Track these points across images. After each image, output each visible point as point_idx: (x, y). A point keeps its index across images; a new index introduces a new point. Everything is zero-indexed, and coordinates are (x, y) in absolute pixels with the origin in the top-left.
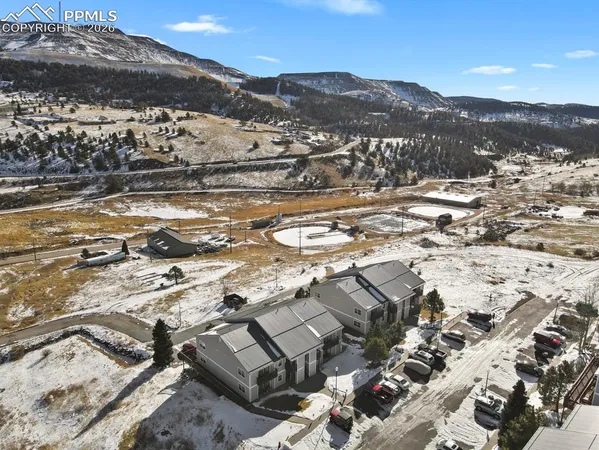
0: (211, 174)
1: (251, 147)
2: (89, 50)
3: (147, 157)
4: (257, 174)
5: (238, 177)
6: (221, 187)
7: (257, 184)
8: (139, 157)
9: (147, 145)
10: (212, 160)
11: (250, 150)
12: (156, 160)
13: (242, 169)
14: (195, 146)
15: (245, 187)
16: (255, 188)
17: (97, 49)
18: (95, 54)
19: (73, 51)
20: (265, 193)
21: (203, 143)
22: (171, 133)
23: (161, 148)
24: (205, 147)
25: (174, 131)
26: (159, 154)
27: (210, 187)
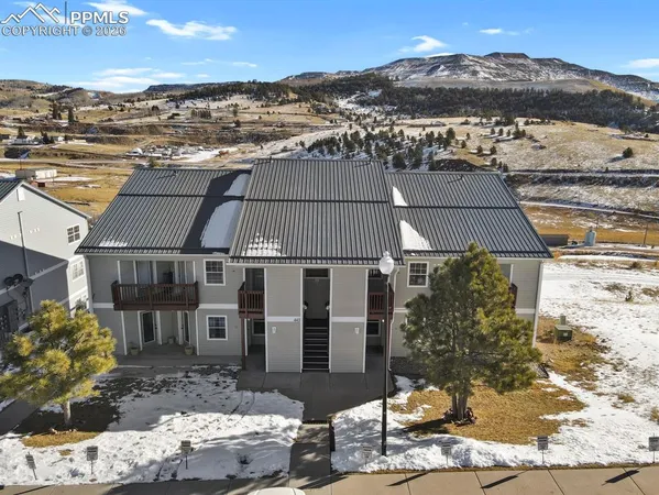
0: (534, 183)
1: (620, 155)
2: (482, 75)
3: (455, 157)
4: (609, 189)
5: (575, 190)
6: (540, 199)
7: (601, 202)
8: (447, 157)
9: (464, 145)
10: (545, 168)
11: (614, 160)
12: (465, 161)
13: (586, 181)
14: (529, 150)
15: (579, 204)
16: (595, 206)
17: (490, 74)
18: (485, 78)
19: (465, 77)
20: (609, 215)
21: (542, 148)
22: (505, 135)
23: (480, 150)
24: (543, 152)
25: (509, 134)
26: (475, 156)
27: (525, 198)
